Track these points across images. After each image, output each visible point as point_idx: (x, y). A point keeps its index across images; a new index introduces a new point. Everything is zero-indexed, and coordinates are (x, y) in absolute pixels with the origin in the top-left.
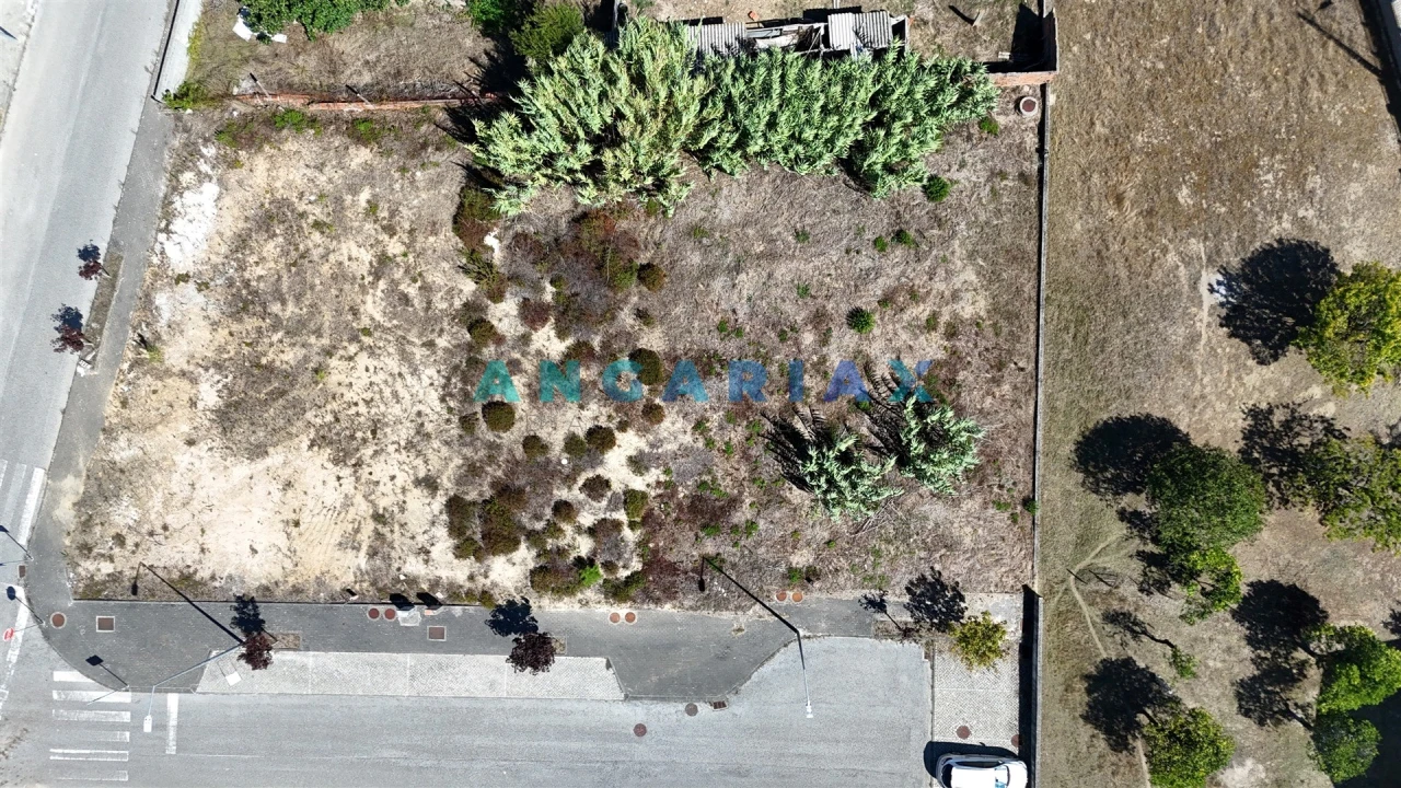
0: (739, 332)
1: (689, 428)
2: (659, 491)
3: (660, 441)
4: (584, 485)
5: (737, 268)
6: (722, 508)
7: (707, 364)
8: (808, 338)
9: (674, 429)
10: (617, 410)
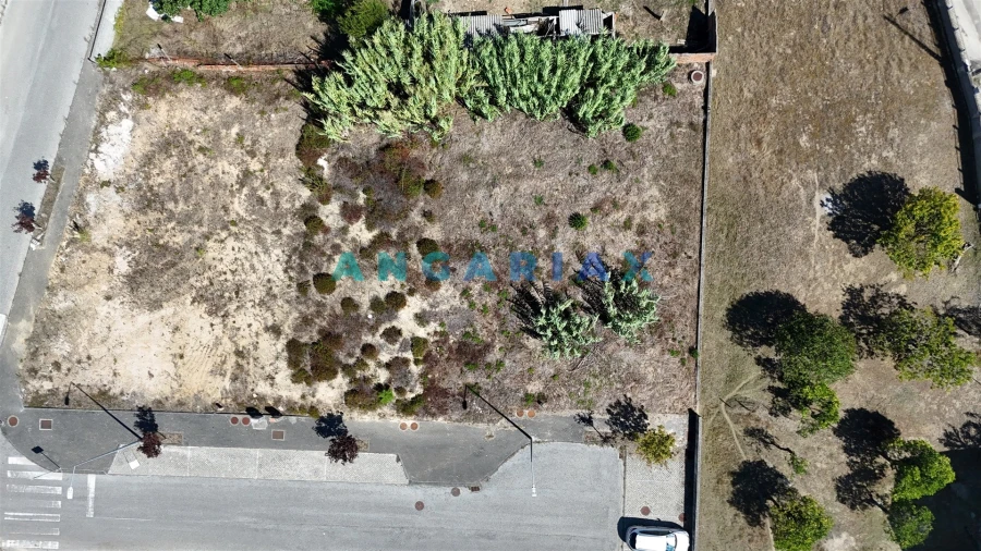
0: (494, 228)
1: (458, 294)
2: (436, 338)
3: (438, 303)
4: (384, 333)
5: (493, 184)
6: (480, 351)
7: (471, 250)
8: (542, 233)
9: (447, 294)
10: (408, 280)
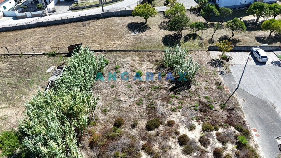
0: (140, 100)
1: (175, 113)
2: (201, 121)
3: (181, 121)
4: (204, 146)
5: (120, 101)
6: (202, 104)
7: (152, 108)
8: (143, 85)
9: (176, 117)
10: (170, 135)
